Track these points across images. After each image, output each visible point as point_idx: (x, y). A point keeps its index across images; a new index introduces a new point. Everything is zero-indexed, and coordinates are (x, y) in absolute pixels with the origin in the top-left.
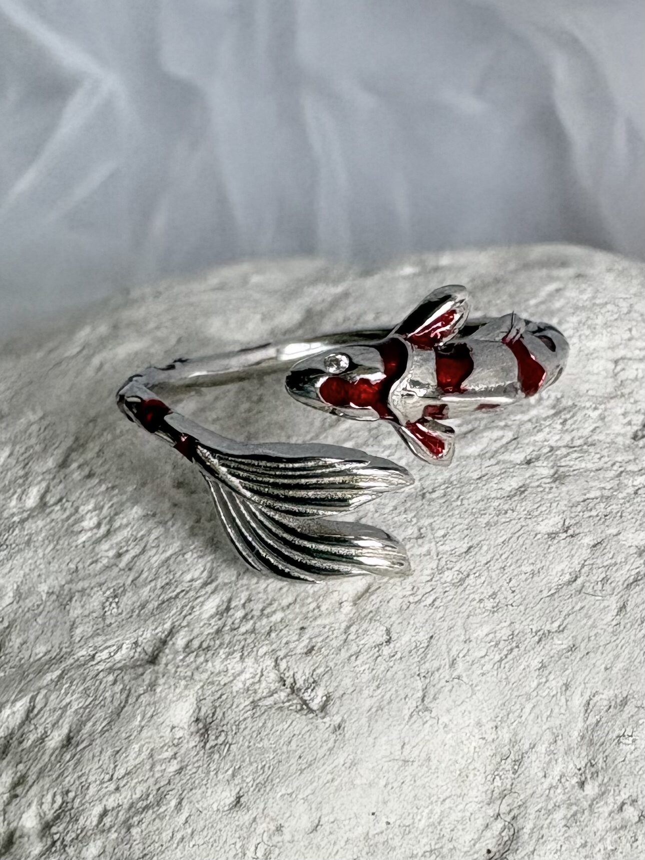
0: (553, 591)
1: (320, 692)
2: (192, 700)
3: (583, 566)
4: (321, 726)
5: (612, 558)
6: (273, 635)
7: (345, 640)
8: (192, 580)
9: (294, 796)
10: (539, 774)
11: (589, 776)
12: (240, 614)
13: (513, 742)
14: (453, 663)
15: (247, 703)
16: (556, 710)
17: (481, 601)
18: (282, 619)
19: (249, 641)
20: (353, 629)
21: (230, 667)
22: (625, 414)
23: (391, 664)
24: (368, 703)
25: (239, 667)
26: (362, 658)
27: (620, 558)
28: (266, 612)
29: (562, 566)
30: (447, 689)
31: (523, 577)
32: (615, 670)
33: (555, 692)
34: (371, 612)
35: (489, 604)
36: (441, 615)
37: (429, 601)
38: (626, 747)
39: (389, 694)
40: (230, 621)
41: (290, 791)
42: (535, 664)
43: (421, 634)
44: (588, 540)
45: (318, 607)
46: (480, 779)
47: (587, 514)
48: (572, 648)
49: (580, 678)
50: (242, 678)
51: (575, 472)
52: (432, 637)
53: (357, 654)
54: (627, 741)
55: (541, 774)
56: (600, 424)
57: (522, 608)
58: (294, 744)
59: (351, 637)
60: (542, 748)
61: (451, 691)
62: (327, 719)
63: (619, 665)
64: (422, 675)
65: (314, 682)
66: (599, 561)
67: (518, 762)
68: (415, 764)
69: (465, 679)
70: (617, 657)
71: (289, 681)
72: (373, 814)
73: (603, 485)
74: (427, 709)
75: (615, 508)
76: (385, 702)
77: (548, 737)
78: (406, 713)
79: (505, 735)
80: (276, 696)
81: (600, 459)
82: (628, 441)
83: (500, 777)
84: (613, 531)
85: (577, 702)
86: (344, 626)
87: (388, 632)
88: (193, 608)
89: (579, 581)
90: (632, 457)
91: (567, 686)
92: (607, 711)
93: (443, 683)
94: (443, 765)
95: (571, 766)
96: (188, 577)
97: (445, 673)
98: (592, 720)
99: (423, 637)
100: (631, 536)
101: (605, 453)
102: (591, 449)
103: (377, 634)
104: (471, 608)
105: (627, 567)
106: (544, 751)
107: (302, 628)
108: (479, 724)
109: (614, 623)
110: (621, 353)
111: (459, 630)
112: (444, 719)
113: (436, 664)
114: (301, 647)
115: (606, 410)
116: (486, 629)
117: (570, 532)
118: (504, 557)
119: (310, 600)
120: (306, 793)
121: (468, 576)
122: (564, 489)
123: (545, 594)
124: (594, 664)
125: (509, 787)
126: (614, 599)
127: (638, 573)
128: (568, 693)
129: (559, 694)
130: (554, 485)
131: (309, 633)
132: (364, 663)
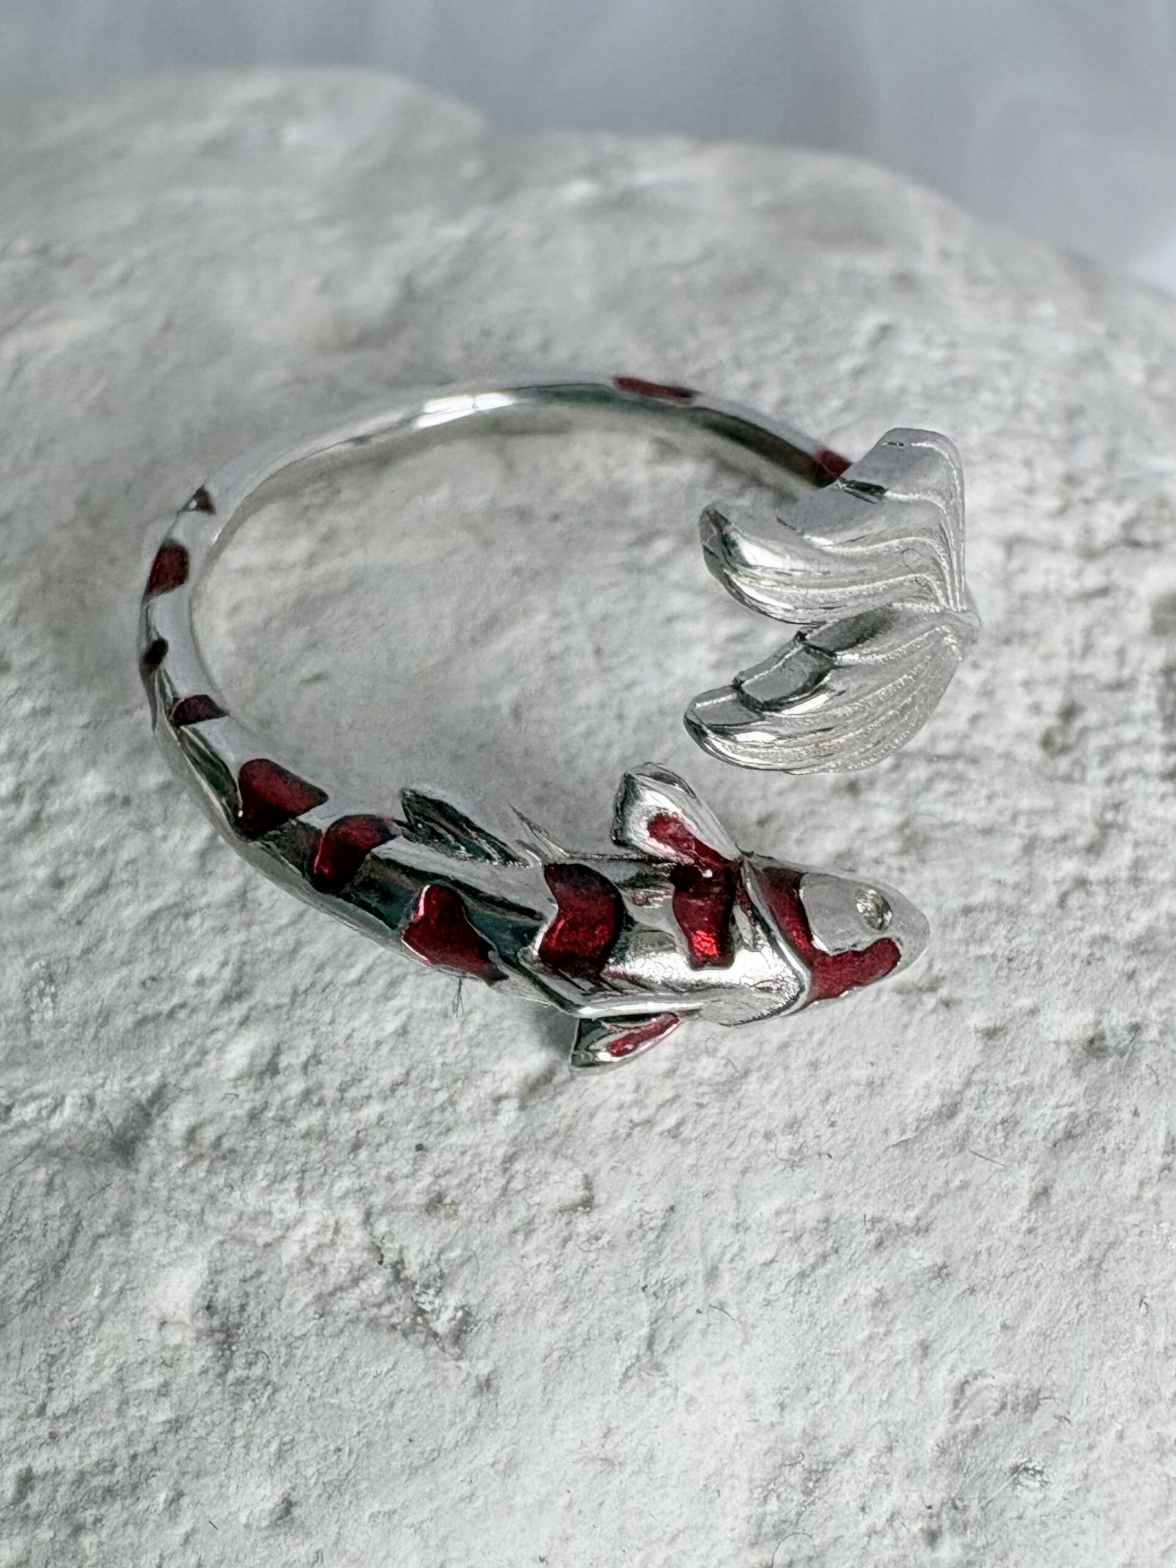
0: (909, 1135)
1: (453, 1299)
2: (201, 1265)
3: (968, 1084)
4: (455, 1379)
5: (1024, 1073)
6: (363, 1154)
7: (505, 1189)
8: (201, 982)
9: (396, 1518)
10: (852, 1504)
11: (946, 1524)
12: (296, 1087)
13: (810, 1438)
14: (712, 1275)
15: (309, 1298)
16: (900, 1394)
17: (768, 1136)
18: (381, 1117)
19: (315, 1156)
20: (519, 1166)
21: (275, 1207)
22: (1027, 684)
23: (593, 1256)
24: (547, 1338)
25: (293, 1210)
26: (539, 1238)
27: (1040, 1075)
28: (349, 1095)
29: (928, 1076)
30: (700, 1325)
31: (852, 1092)
32: (1021, 1334)
33: (900, 1357)
34: (556, 1133)
35: (784, 1144)
36: (690, 1161)
37: (670, 1122)
38: (1029, 1492)
39: (585, 1327)
40: (277, 1098)
41: (388, 1507)
42: (868, 1292)
43: (654, 1198)
44: (978, 1019)
45: (452, 1102)
46: (742, 1495)
47: (974, 950)
48: (941, 1273)
49: (953, 1337)
50: (298, 1234)
51: (947, 833)
52: (672, 1208)
53: (528, 1228)
54: (1030, 1483)
55: (854, 1506)
56: (984, 704)
57: (848, 1164)
58: (398, 1411)
59: (517, 1184)
60: (863, 1458)
61: (704, 1333)
62: (464, 1364)
63: (1030, 1325)
64: (650, 1290)
65: (442, 1276)
66: (999, 1076)
67: (817, 1475)
68: (628, 1470)
69: (734, 1312)
70: (1028, 1305)
71: (390, 1257)
73: (998, 875)
74: (657, 1367)
75: (1025, 941)
76: (578, 1342)
77: (877, 1439)
78: (618, 1369)
79: (797, 1421)
80: (363, 1286)
81: (990, 798)
82: (1037, 754)
83: (779, 1497)
84: (1025, 1002)
85: (942, 1382)
86: (500, 1152)
87: (588, 1183)
88: (204, 1052)
89: (961, 1119)
90: (1048, 803)
91: (925, 1348)
92: (996, 1414)
93: (690, 1314)
94: (676, 1469)
95: (914, 1497)
96: (193, 974)
97: (695, 1293)
98: (966, 1423)
99: (656, 1204)
100: (1058, 1017)
101: (998, 785)
102: (972, 773)
103: (569, 1190)
104: (749, 1152)
105: (1052, 1101)
106: (866, 1462)
107: (419, 1147)
108: (750, 1397)
109: (1025, 1226)
110: (1016, 524)
111: (725, 1201)
112: (689, 1388)
113: (680, 1271)
114: (416, 1193)
115: (995, 672)
116: (778, 1202)
117: (943, 992)
118: (816, 1037)
119: (436, 1083)
120: (420, 1518)
121: (747, 1073)
122: (927, 874)
123: (894, 1138)
124: (983, 1316)
125: (792, 1516)
126: (1027, 1171)
127: (1073, 1117)
128: (927, 1364)
129: (908, 1365)
130: (906, 862)
131: (434, 1161)
132: (539, 1250)
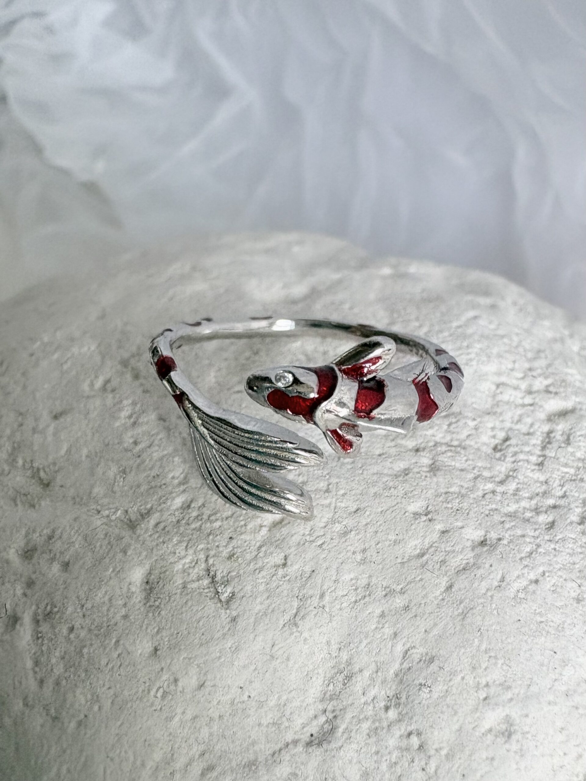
0: (405, 560)
1: (229, 590)
2: (147, 567)
3: (431, 546)
4: (223, 616)
5: (453, 546)
6: (211, 537)
7: (256, 556)
8: (172, 478)
9: (192, 661)
10: (360, 691)
11: (393, 704)
12: (195, 514)
13: (349, 663)
14: (322, 596)
15: (181, 582)
16: (383, 651)
17: (354, 553)
18: (220, 527)
19: (195, 536)
20: (263, 549)
21: (177, 551)
22: (493, 429)
23: (281, 583)
24: (258, 608)
25: (183, 553)
26: (263, 573)
27: (458, 548)
28: (211, 518)
29: (416, 542)
30: (314, 613)
31: (387, 543)
32: (431, 635)
33: (386, 637)
34: (279, 540)
35: (359, 557)
36: (324, 556)
37: (320, 542)
38: (424, 694)
39: (273, 606)
40: (187, 518)
41: (190, 656)
42: (378, 612)
43: (307, 567)
44: (439, 527)
45: (245, 525)
46: (320, 681)
47: (445, 505)
48: (407, 608)
49: (406, 632)
50: (183, 562)
51: (446, 468)
52: (313, 571)
53: (261, 569)
54: (425, 690)
55: (361, 692)
56: (474, 432)
57: (381, 566)
58: (201, 623)
59: (261, 555)
60: (366, 674)
61: (315, 615)
62: (228, 611)
63: (435, 632)
64: (299, 598)
65: (228, 581)
66: (443, 546)
67: (349, 677)
68: (278, 661)
69: (327, 610)
70: (435, 625)
71: (212, 573)
72: (241, 688)
73: (462, 484)
74: (296, 625)
75: (465, 505)
76: (270, 611)
77: (373, 667)
78: (281, 623)
79: (345, 656)
80: (201, 582)
81: (466, 461)
82: (490, 451)
83: (334, 684)
84: (459, 524)
85: (399, 648)
86: (258, 544)
87: (286, 558)
88: (167, 499)
89: (425, 558)
90: (489, 466)
91: (395, 634)
92: (418, 663)
93: (311, 608)
94: (297, 666)
95: (383, 692)
96: (171, 475)
97: (315, 601)
98: (406, 665)
99: (308, 569)
100: (471, 531)
101: (471, 457)
102: (462, 452)
103: (278, 559)
104: (346, 557)
105: (461, 557)
106: (368, 675)
107: (231, 538)
108: (328, 643)
109: (441, 597)
110: (503, 379)
111: (333, 572)
112: (306, 635)
113: (311, 592)
114: (225, 554)
115: (480, 422)
116: (352, 576)
117: (430, 516)
118: (378, 523)
119: (242, 518)
120: (200, 662)
121: (351, 531)
122: (435, 479)
123: (399, 560)
124: (418, 626)
125: (337, 693)
126: (446, 579)
127: (468, 563)
128: (395, 641)
129: (388, 640)
130: (428, 475)
131: (234, 543)
132: (263, 577)
